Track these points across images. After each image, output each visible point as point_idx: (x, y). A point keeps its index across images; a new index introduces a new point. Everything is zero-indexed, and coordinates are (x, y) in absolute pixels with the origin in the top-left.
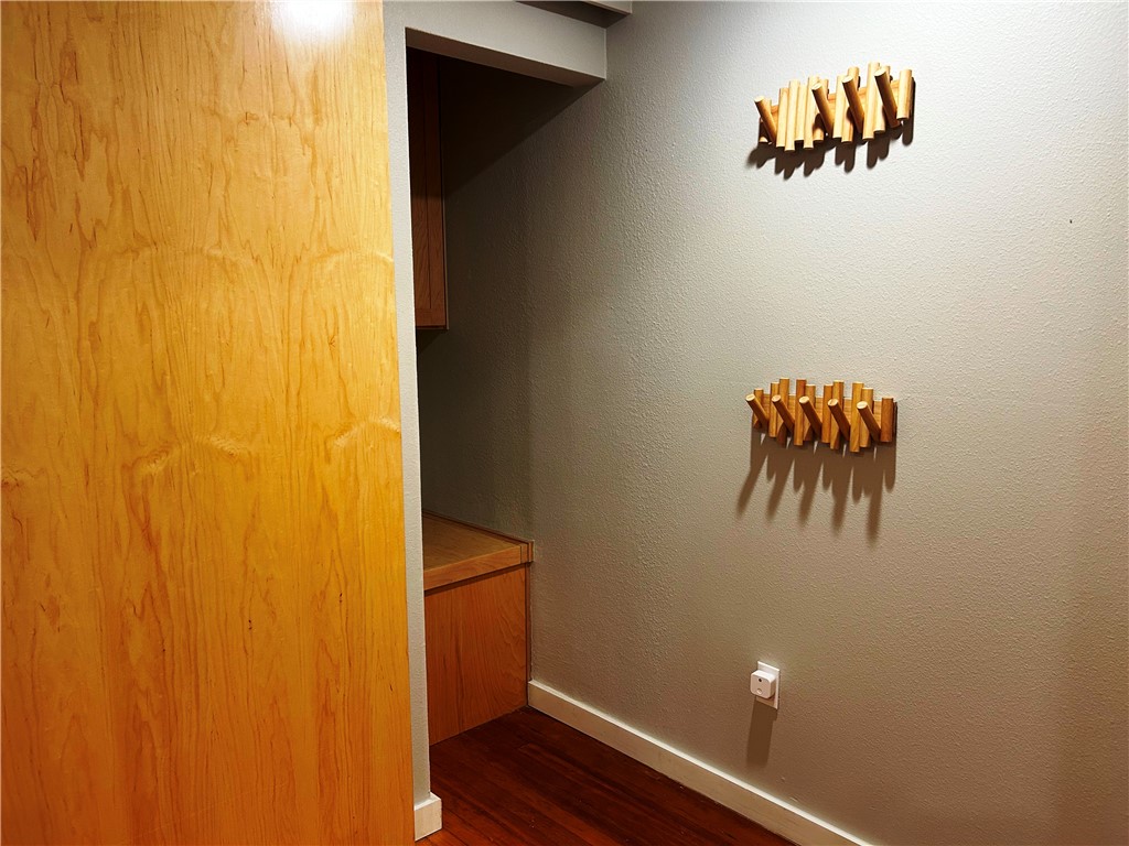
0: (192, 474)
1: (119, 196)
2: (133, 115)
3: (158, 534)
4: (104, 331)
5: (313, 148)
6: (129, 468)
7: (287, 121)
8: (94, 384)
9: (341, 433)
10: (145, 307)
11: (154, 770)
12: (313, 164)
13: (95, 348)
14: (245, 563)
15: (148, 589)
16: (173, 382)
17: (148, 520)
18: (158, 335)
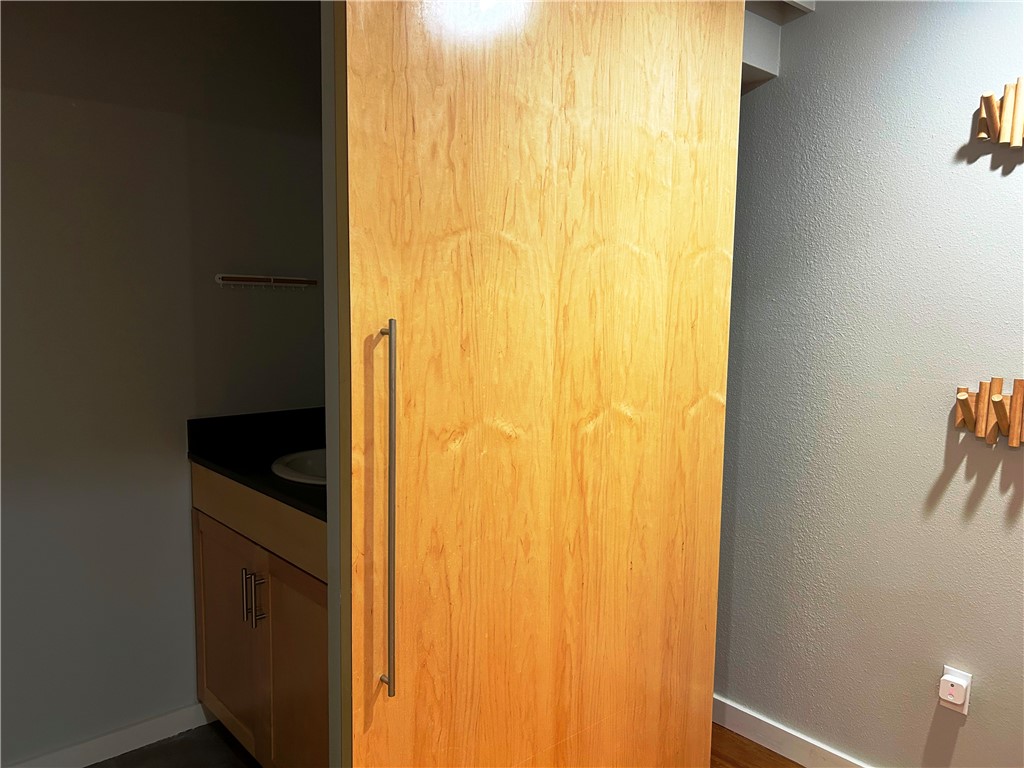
0: (609, 434)
1: (588, 199)
2: (601, 134)
3: (587, 484)
4: (571, 313)
5: (696, 162)
6: (575, 428)
7: (682, 139)
8: (562, 357)
9: (693, 405)
10: (594, 294)
11: (570, 687)
12: (695, 176)
13: (565, 327)
14: (632, 512)
15: (578, 531)
16: (604, 358)
17: (582, 473)
18: (599, 318)
